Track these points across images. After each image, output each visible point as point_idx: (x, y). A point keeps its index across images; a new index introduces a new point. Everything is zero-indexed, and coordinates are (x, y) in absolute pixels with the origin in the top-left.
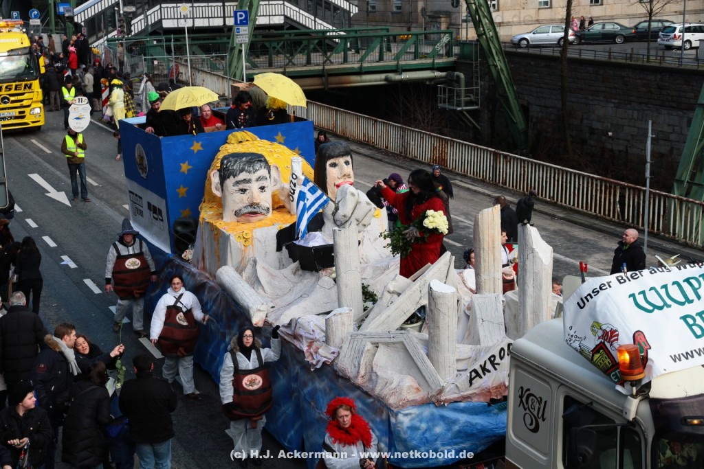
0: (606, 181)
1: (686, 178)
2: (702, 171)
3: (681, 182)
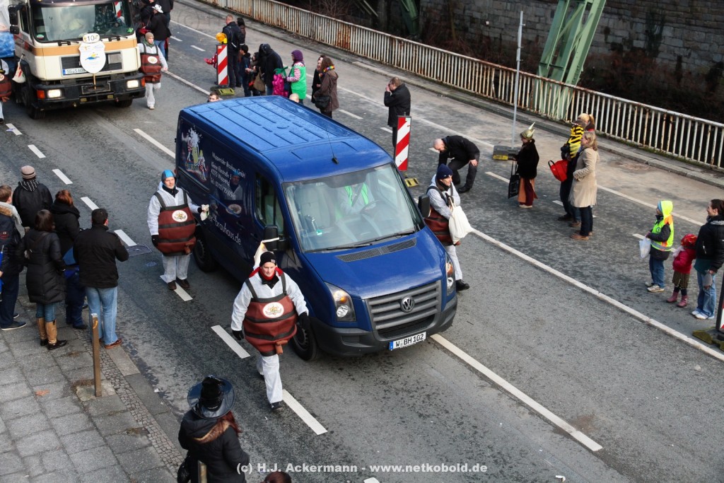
0: (484, 64)
1: (549, 61)
2: (561, 56)
3: (544, 65)
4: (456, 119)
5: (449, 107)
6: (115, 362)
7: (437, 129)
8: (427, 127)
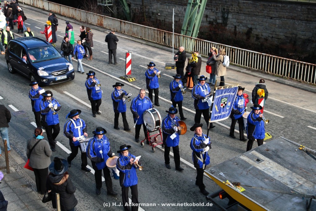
0: (159, 31)
1: (185, 29)
2: (190, 26)
3: (184, 30)
4: (149, 53)
5: (146, 49)
6: (14, 159)
7: (142, 58)
8: (138, 57)
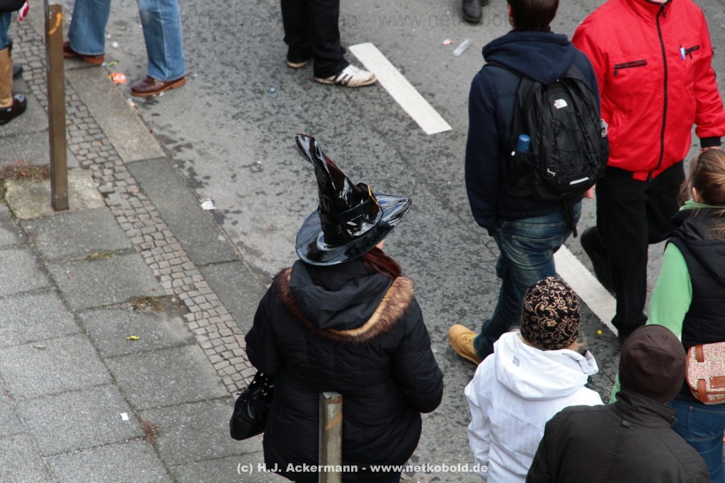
6: (101, 123)
